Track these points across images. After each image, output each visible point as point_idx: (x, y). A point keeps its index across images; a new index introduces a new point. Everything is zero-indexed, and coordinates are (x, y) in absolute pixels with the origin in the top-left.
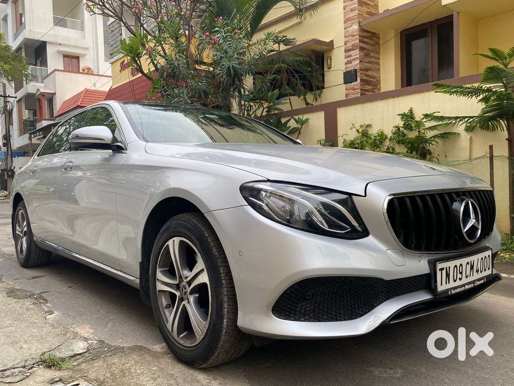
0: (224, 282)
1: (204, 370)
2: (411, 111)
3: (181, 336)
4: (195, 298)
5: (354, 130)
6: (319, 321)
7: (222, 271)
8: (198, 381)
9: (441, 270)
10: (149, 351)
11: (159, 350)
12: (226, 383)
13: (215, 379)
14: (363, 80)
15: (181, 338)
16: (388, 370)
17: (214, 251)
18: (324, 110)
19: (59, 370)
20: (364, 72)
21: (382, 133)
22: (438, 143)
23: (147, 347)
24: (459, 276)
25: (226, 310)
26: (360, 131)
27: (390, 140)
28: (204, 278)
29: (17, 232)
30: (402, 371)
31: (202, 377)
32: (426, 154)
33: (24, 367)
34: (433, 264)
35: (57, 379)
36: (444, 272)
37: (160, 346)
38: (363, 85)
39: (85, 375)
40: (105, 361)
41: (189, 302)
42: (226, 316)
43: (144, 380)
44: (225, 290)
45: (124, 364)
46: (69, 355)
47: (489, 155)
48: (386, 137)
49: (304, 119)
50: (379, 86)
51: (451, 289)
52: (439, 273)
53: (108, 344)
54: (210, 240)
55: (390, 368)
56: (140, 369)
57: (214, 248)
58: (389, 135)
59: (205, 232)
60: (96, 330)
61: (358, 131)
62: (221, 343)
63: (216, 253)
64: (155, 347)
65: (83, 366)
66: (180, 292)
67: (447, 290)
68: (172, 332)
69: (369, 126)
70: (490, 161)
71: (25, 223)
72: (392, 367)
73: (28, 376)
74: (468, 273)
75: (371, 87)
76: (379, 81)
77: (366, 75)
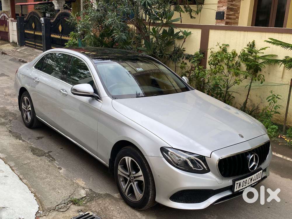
0: (151, 183)
1: (139, 211)
2: (253, 42)
3: (129, 195)
4: (137, 183)
5: (218, 47)
6: (187, 203)
7: (150, 179)
8: (137, 216)
9: (237, 184)
10: (113, 197)
11: (117, 197)
12: (148, 218)
13: (144, 215)
14: (229, 8)
15: (129, 196)
16: (211, 216)
17: (147, 170)
18: (201, 29)
19: (79, 206)
20: (230, 3)
21: (235, 52)
22: (265, 67)
23: (112, 195)
24: (245, 184)
25: (151, 193)
26: (222, 48)
27: (239, 57)
28: (142, 179)
29: (23, 107)
30: (217, 216)
31: (138, 214)
32: (258, 70)
33: (65, 203)
34: (234, 182)
35: (80, 210)
36: (238, 184)
37: (117, 194)
38: (228, 11)
39: (90, 209)
40: (96, 202)
41: (134, 184)
42: (150, 196)
43: (115, 213)
44: (151, 186)
45: (105, 204)
46: (80, 198)
47: (290, 84)
48: (237, 55)
49: (188, 32)
50: (239, 11)
51: (240, 190)
52: (236, 185)
53: (94, 191)
54: (145, 165)
55: (212, 215)
56: (112, 207)
57: (147, 169)
58: (239, 54)
59: (144, 161)
60: (86, 182)
61: (220, 47)
62: (148, 204)
63: (148, 171)
64: (115, 195)
65: (88, 204)
66: (129, 178)
67: (239, 191)
68: (125, 193)
69: (228, 45)
70: (290, 87)
71: (30, 106)
72: (213, 214)
73: (68, 209)
74: (249, 182)
75: (233, 13)
76: (239, 8)
77: (231, 5)
